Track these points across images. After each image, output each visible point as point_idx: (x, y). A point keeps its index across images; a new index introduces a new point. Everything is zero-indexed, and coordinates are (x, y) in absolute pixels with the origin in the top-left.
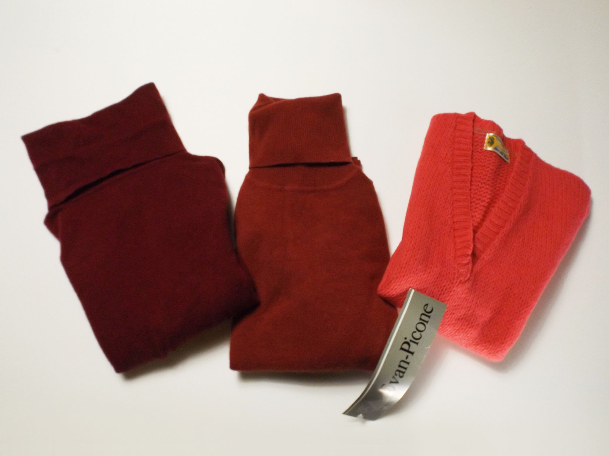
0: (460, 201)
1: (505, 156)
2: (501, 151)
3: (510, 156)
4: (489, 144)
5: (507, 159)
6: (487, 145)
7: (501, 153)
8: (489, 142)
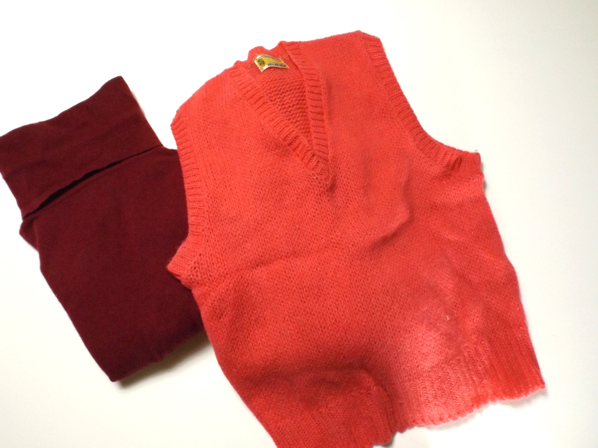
0: (273, 120)
1: (281, 65)
2: (275, 64)
3: (285, 62)
4: (262, 65)
5: (285, 66)
6: (261, 66)
7: (276, 65)
8: (261, 64)
